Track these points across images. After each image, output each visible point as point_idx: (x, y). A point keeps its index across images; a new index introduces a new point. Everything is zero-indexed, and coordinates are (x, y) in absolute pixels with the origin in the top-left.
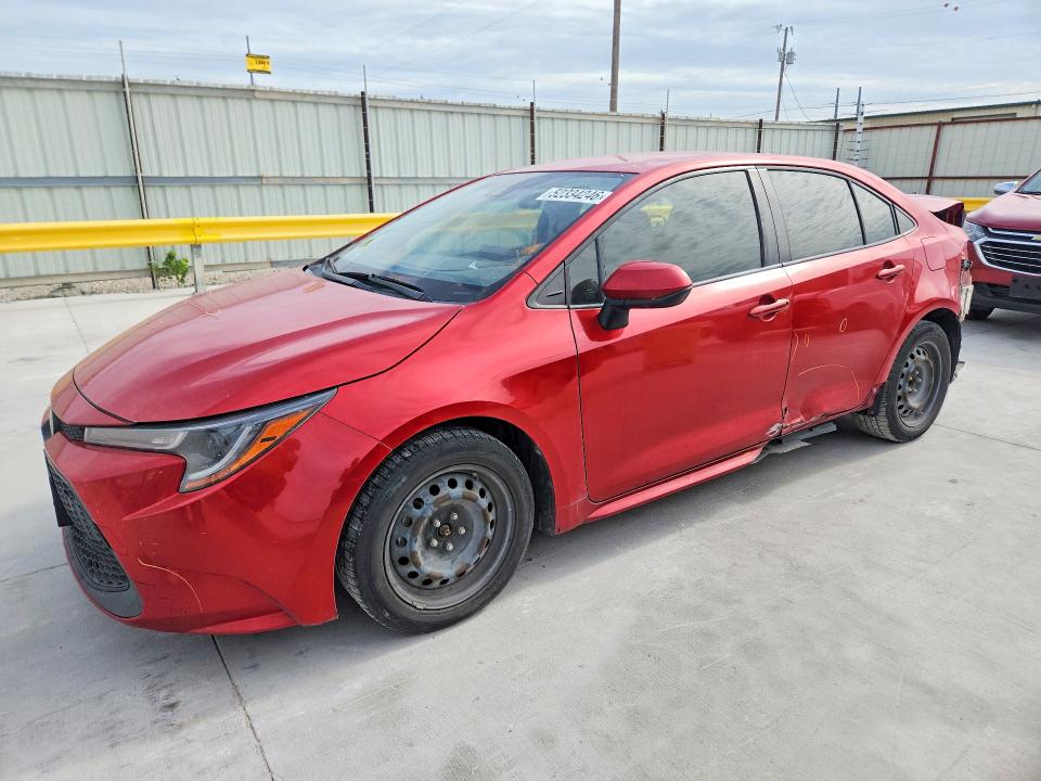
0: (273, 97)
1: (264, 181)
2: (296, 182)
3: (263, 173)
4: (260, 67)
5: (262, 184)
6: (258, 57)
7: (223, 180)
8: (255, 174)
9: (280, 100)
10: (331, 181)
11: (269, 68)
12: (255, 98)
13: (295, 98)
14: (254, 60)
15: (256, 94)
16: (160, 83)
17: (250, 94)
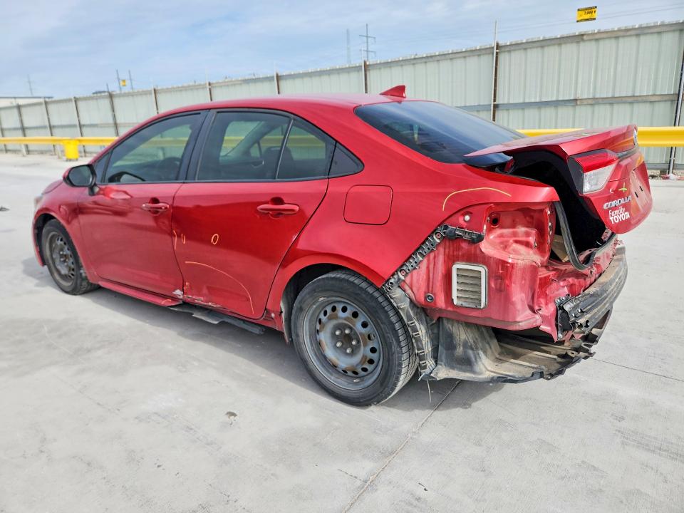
0: (597, 37)
1: (578, 103)
2: (605, 101)
3: (579, 96)
4: (588, 16)
5: (577, 105)
6: (586, 9)
7: (547, 104)
8: (572, 98)
9: (604, 38)
10: (640, 99)
11: (595, 15)
12: (583, 40)
13: (616, 35)
14: (583, 12)
15: (585, 37)
16: (519, 42)
17: (580, 38)
